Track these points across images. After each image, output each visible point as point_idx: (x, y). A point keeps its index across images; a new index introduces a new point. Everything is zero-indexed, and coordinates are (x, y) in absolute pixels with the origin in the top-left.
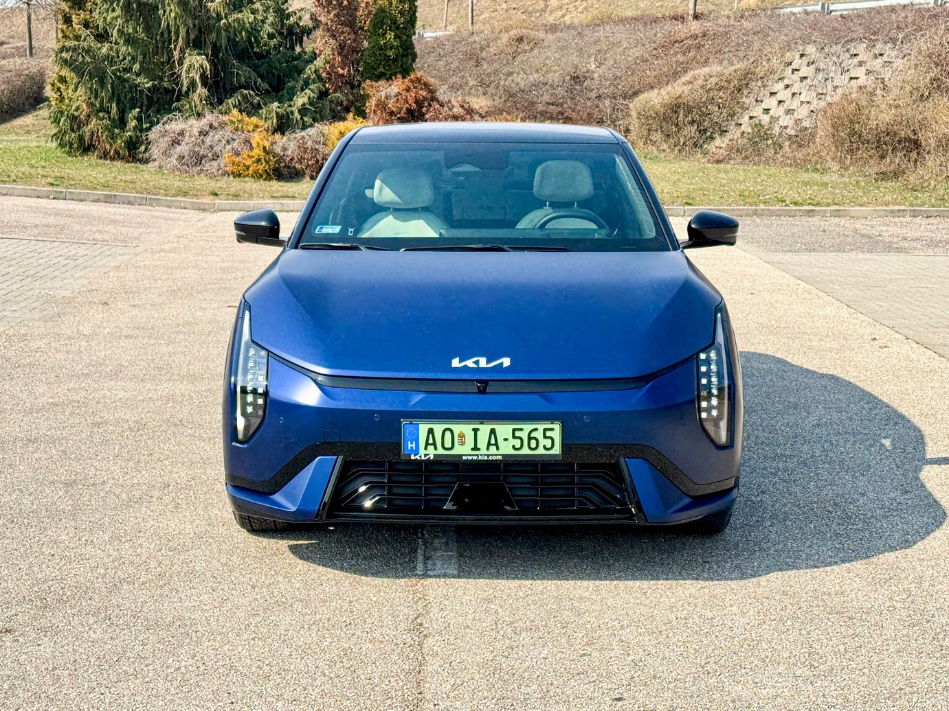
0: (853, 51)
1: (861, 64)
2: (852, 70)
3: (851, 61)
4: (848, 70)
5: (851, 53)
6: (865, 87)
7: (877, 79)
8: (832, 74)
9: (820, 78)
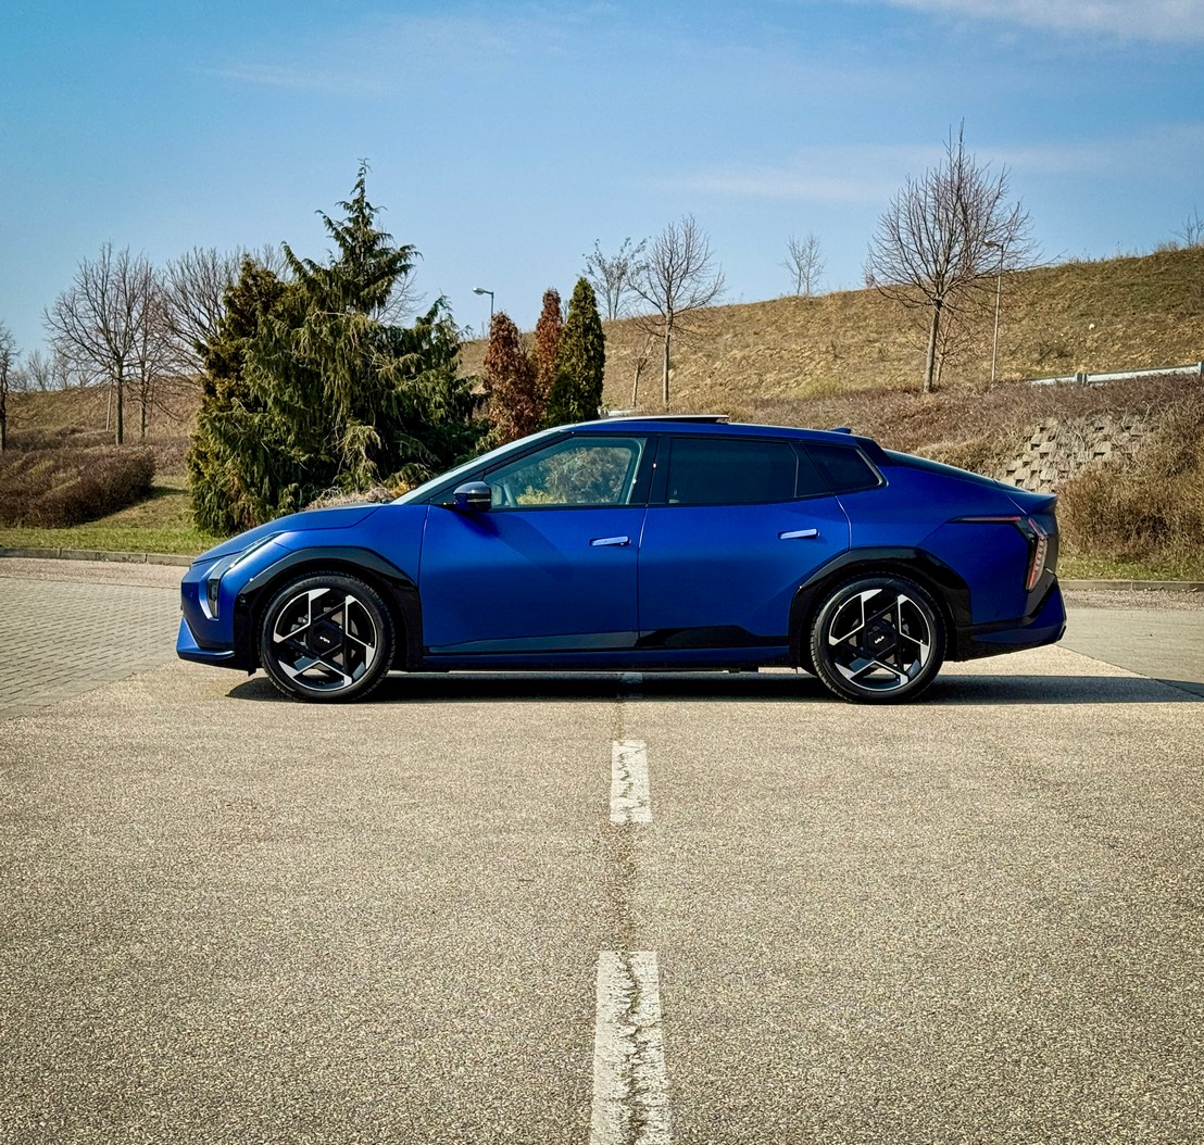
0: (1098, 424)
1: (1105, 439)
2: (1096, 445)
3: (1095, 435)
4: (1092, 446)
5: (1096, 425)
6: (1111, 464)
7: (1123, 454)
8: (1075, 450)
9: (1061, 454)
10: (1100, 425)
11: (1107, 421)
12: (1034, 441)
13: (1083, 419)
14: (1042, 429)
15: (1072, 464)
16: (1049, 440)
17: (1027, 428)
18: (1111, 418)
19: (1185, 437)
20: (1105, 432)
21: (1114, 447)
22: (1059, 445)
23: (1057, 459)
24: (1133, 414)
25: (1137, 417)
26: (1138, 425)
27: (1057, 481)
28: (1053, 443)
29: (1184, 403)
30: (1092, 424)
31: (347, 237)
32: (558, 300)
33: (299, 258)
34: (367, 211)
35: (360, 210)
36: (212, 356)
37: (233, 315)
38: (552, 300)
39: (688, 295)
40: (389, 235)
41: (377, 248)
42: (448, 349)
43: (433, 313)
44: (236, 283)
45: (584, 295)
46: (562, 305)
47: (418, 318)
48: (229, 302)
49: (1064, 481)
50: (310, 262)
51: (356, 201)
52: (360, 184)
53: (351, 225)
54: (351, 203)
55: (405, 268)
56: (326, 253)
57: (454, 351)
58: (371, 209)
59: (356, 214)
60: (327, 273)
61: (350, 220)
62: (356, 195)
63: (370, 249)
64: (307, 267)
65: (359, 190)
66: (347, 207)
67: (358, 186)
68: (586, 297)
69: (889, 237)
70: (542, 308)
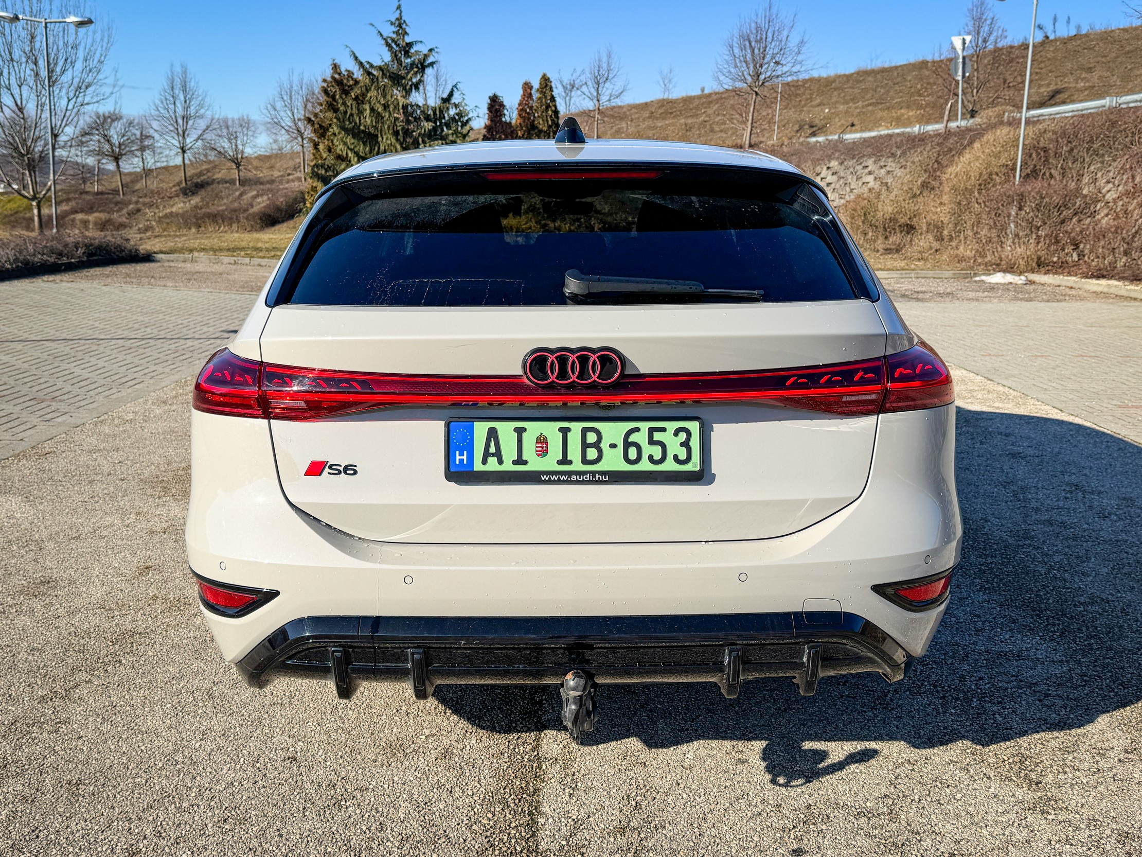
0: (864, 164)
1: (870, 173)
2: (864, 177)
3: (863, 171)
4: (861, 177)
5: (863, 165)
6: (873, 189)
7: (882, 183)
8: (850, 180)
9: (841, 183)
10: (866, 165)
11: (870, 162)
12: (822, 175)
13: (855, 161)
14: (828, 168)
15: (848, 189)
16: (833, 174)
17: (818, 167)
18: (873, 159)
19: (925, 171)
20: (869, 169)
21: (875, 179)
22: (840, 178)
23: (838, 186)
24: (889, 157)
25: (890, 160)
26: (891, 165)
27: (837, 200)
28: (835, 177)
29: (924, 149)
30: (861, 164)
31: (393, 45)
32: (531, 88)
33: (363, 61)
34: (404, 26)
35: (400, 24)
36: (317, 126)
37: (328, 99)
38: (527, 86)
39: (608, 92)
40: (421, 42)
41: (412, 51)
42: (461, 120)
43: (451, 94)
44: (329, 79)
45: (546, 82)
46: (533, 92)
47: (443, 99)
48: (325, 91)
49: (842, 201)
50: (369, 63)
51: (397, 19)
52: (399, 7)
53: (394, 36)
54: (393, 20)
55: (432, 64)
56: (380, 56)
57: (467, 121)
58: (407, 25)
59: (398, 28)
60: (380, 68)
61: (394, 32)
62: (397, 15)
63: (407, 54)
64: (368, 66)
65: (398, 12)
66: (392, 24)
67: (397, 8)
68: (546, 86)
69: (728, 53)
70: (521, 92)
